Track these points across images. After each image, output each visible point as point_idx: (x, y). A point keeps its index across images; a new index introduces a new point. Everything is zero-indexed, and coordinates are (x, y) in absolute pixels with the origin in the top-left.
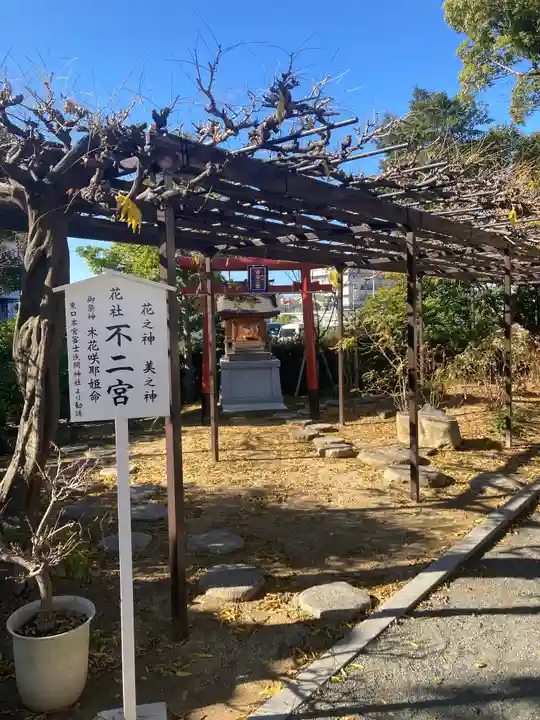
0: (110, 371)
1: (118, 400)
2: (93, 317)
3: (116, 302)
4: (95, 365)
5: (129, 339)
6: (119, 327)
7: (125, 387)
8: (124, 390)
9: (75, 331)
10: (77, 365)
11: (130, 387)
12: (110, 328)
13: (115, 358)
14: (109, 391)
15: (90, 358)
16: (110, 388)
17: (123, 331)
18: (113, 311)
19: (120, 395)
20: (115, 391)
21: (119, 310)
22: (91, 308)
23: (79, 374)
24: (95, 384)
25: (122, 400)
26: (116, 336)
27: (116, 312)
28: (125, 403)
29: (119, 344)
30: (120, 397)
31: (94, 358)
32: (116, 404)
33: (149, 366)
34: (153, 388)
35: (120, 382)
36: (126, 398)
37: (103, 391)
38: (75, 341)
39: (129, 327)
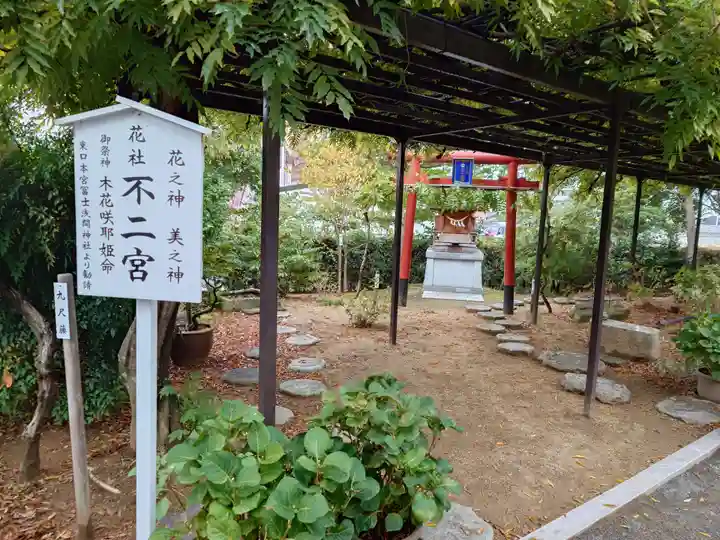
0: (127, 236)
1: (136, 274)
2: (108, 162)
3: (137, 146)
4: (109, 225)
5: (151, 196)
6: (139, 179)
7: (145, 259)
8: (143, 263)
9: (84, 180)
10: (86, 223)
11: (151, 259)
12: (129, 180)
13: (134, 220)
14: (124, 262)
15: (102, 216)
16: (126, 257)
17: (145, 184)
18: (133, 157)
19: (138, 267)
20: (133, 261)
21: (139, 157)
22: (105, 151)
23: (88, 235)
24: (108, 250)
25: (140, 275)
26: (135, 193)
27: (136, 158)
28: (143, 279)
29: (139, 201)
30: (137, 270)
31: (108, 216)
32: (133, 278)
33: (175, 234)
34: (179, 264)
35: (139, 252)
36: (145, 274)
37: (117, 260)
38: (85, 193)
39: (151, 180)
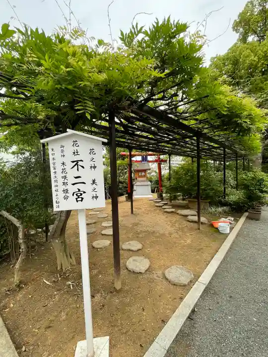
0: (73, 184)
1: (78, 199)
2: (64, 156)
3: (76, 148)
4: (66, 181)
5: (83, 167)
6: (77, 161)
7: (82, 192)
8: (81, 194)
9: (54, 164)
10: (56, 181)
11: (84, 192)
12: (73, 162)
13: (76, 178)
14: (73, 195)
15: (62, 177)
16: (74, 193)
17: (80, 163)
18: (74, 153)
19: (79, 196)
20: (77, 194)
22: (62, 151)
23: (57, 186)
24: (66, 191)
25: (80, 199)
26: (76, 166)
27: (76, 153)
28: (82, 201)
29: (78, 170)
31: (65, 177)
32: (77, 201)
33: (94, 182)
34: (96, 193)
35: (79, 190)
36: (82, 199)
37: (70, 195)
38: (55, 169)
39: (83, 161)
